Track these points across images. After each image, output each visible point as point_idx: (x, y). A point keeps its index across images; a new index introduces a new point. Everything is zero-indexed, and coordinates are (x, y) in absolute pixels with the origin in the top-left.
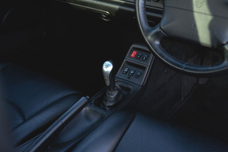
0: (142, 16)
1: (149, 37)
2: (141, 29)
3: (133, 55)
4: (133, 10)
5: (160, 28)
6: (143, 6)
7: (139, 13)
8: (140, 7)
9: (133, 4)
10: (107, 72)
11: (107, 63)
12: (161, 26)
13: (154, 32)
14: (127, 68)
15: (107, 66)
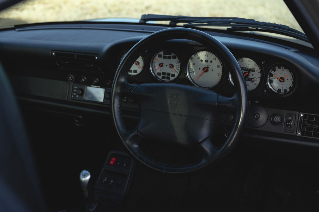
0: (118, 120)
1: (128, 141)
2: (119, 134)
3: (112, 162)
4: (109, 113)
5: (138, 131)
6: (119, 110)
7: (115, 117)
8: (116, 111)
9: (109, 106)
10: (84, 182)
11: (84, 172)
12: (138, 129)
13: (132, 135)
14: (106, 177)
15: (85, 176)
